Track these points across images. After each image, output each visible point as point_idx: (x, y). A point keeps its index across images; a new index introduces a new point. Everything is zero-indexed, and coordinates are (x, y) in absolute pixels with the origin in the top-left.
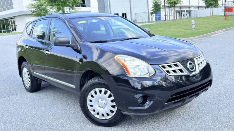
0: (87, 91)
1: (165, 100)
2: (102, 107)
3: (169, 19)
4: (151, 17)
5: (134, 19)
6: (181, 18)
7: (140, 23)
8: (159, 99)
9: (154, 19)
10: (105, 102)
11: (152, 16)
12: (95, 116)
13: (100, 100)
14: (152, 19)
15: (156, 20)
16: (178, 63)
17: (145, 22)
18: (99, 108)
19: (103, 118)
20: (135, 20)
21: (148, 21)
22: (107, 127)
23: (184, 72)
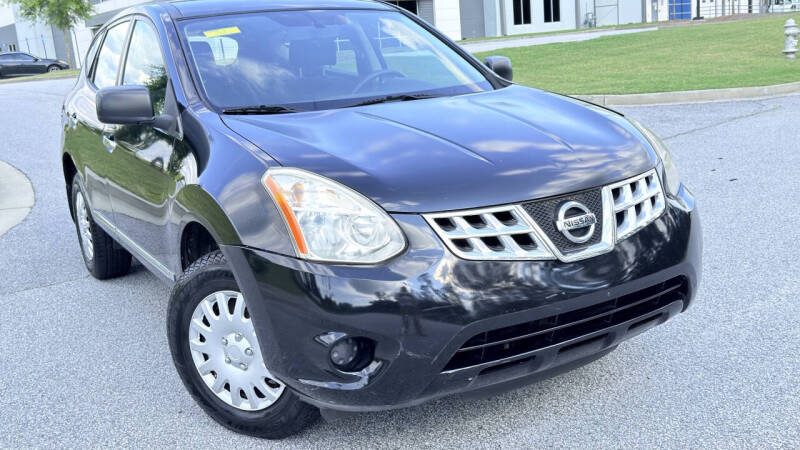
0: (187, 298)
1: (436, 358)
2: (239, 365)
3: (723, 14)
4: (653, 7)
5: (587, 15)
6: (767, 11)
7: (609, 27)
8: (410, 354)
9: (664, 15)
10: (249, 346)
11: (655, 4)
12: (219, 395)
13: (231, 338)
14: (655, 13)
15: (671, 17)
16: (518, 211)
17: (630, 26)
18: (230, 366)
19: (245, 405)
20: (590, 16)
21: (639, 20)
22: (259, 440)
23: (540, 247)
